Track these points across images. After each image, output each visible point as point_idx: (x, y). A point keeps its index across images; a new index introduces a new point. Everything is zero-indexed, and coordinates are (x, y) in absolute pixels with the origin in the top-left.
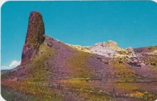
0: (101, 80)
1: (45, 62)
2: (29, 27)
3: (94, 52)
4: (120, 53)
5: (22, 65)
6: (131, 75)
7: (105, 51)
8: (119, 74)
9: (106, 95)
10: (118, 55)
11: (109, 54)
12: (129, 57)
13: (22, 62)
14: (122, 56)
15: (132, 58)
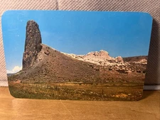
0: (92, 84)
1: (43, 68)
2: (27, 36)
3: (87, 61)
4: (111, 61)
5: (23, 70)
6: (118, 80)
7: (97, 59)
8: (108, 80)
9: (96, 95)
10: (108, 63)
11: (100, 63)
12: (119, 65)
13: (24, 67)
14: (111, 64)
15: (121, 66)
